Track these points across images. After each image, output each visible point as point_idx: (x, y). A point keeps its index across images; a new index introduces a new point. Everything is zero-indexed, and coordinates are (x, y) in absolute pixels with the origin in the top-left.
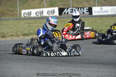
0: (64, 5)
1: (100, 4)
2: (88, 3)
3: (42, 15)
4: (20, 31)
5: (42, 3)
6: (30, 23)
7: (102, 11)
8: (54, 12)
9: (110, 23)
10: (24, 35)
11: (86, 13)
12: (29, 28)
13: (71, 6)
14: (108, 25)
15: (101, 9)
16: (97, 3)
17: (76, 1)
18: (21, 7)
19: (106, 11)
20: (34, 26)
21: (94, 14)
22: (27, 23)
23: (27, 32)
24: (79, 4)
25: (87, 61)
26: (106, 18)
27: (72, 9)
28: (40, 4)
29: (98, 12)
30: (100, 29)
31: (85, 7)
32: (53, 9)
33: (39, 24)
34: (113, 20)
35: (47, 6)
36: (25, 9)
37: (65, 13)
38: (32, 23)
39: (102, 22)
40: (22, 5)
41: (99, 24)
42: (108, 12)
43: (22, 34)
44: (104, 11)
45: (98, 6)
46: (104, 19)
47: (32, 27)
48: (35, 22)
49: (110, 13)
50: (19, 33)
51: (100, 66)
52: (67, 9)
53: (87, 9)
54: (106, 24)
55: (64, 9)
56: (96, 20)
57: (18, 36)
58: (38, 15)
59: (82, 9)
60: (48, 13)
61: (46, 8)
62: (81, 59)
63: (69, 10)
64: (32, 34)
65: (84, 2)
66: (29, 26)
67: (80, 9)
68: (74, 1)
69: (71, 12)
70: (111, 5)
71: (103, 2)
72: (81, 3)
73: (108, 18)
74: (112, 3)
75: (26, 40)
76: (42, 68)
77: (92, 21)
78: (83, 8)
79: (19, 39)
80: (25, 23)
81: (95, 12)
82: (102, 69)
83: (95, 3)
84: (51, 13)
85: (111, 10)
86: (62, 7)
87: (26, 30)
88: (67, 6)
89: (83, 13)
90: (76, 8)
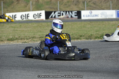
0: (51, 8)
1: (89, 7)
2: (76, 6)
3: (28, 18)
4: (5, 36)
5: (28, 6)
6: (15, 27)
7: (92, 15)
8: (40, 16)
9: (100, 28)
10: (8, 40)
11: (74, 17)
12: (14, 32)
13: (59, 10)
14: (98, 30)
15: (91, 13)
16: (87, 6)
17: (63, 4)
18: (5, 10)
19: (96, 16)
20: (19, 30)
21: (83, 18)
22: (12, 27)
23: (12, 37)
24: (68, 7)
25: (76, 68)
26: (95, 22)
27: (59, 12)
28: (26, 6)
29: (87, 16)
30: (90, 35)
31: (73, 11)
32: (39, 12)
33: (24, 28)
34: (103, 25)
35: (33, 9)
36: (10, 12)
37: (52, 17)
38: (17, 28)
39: (91, 27)
40: (6, 8)
41: (89, 28)
42: (98, 16)
43: (6, 39)
44: (94, 15)
45: (87, 10)
46: (93, 23)
47: (17, 32)
48: (20, 26)
49: (99, 17)
50: (3, 37)
51: (89, 74)
52: (55, 12)
53: (75, 13)
54: (96, 28)
55: (51, 13)
56: (85, 24)
57: (2, 41)
58: (24, 19)
59: (70, 13)
60: (34, 16)
61: (32, 11)
62: (69, 66)
63: (56, 13)
64: (17, 39)
65: (72, 5)
66: (14, 30)
67: (68, 13)
68: (62, 4)
69: (59, 16)
70: (101, 8)
71: (92, 5)
72: (69, 6)
73: (98, 23)
74: (102, 6)
75: (11, 45)
76: (28, 76)
77: (80, 25)
78: (72, 12)
79: (3, 44)
80: (9, 27)
81: (84, 15)
82: (92, 77)
83: (85, 7)
84: (37, 17)
85: (101, 14)
86: (49, 10)
87: (11, 34)
88: (54, 9)
89: (72, 17)
90: (64, 12)
